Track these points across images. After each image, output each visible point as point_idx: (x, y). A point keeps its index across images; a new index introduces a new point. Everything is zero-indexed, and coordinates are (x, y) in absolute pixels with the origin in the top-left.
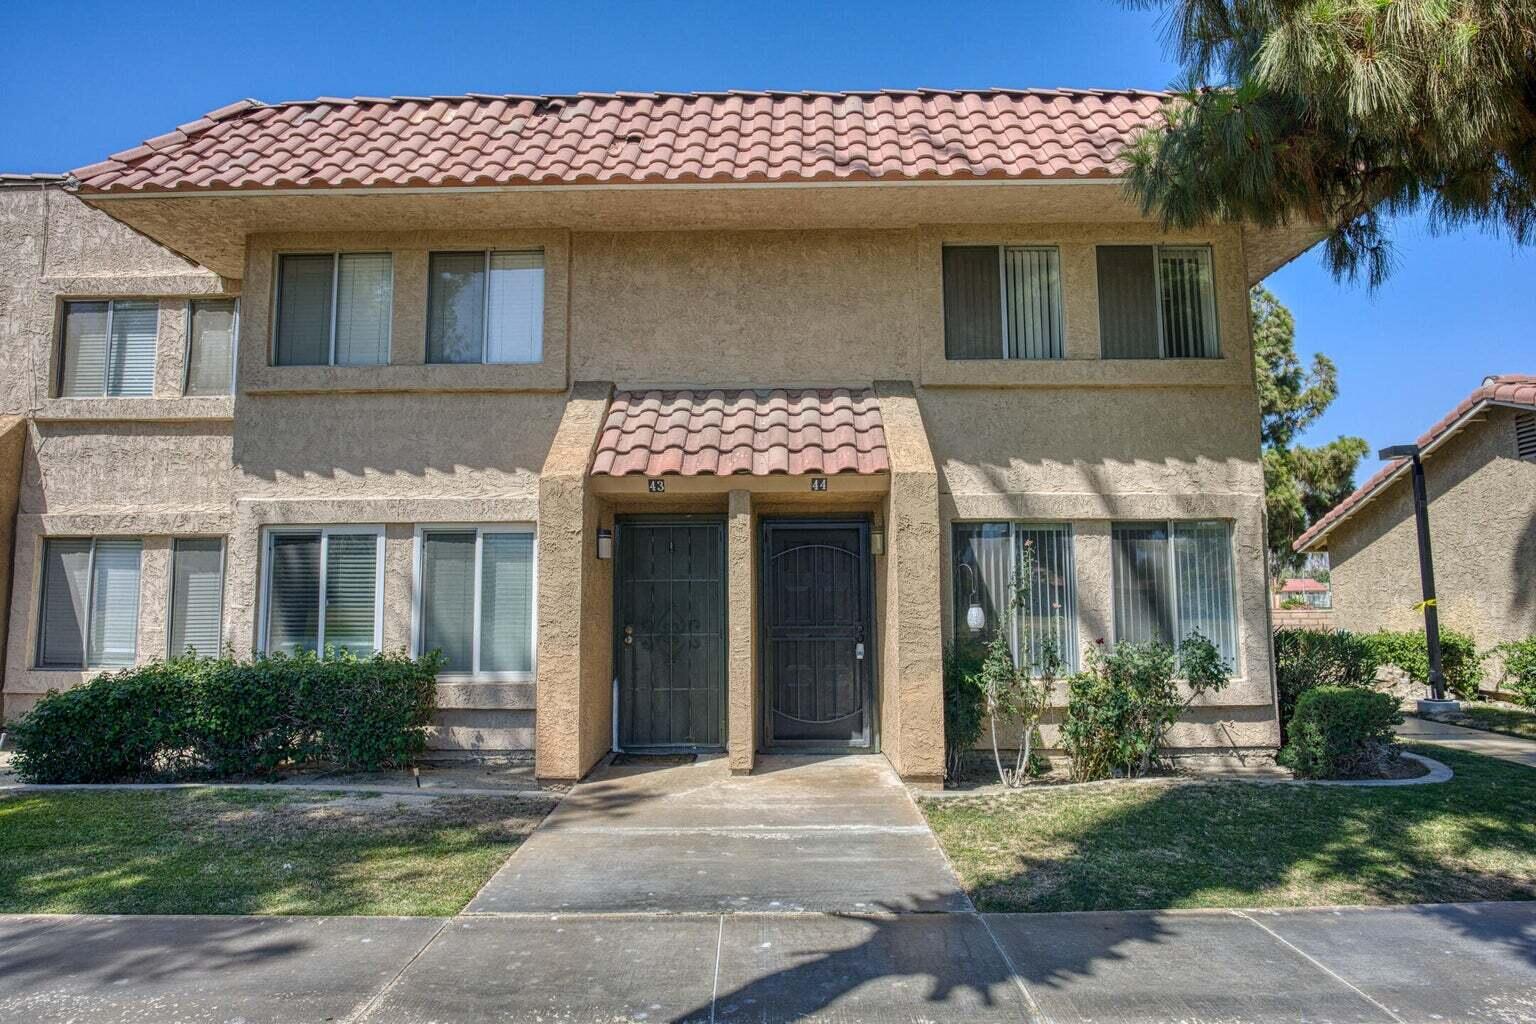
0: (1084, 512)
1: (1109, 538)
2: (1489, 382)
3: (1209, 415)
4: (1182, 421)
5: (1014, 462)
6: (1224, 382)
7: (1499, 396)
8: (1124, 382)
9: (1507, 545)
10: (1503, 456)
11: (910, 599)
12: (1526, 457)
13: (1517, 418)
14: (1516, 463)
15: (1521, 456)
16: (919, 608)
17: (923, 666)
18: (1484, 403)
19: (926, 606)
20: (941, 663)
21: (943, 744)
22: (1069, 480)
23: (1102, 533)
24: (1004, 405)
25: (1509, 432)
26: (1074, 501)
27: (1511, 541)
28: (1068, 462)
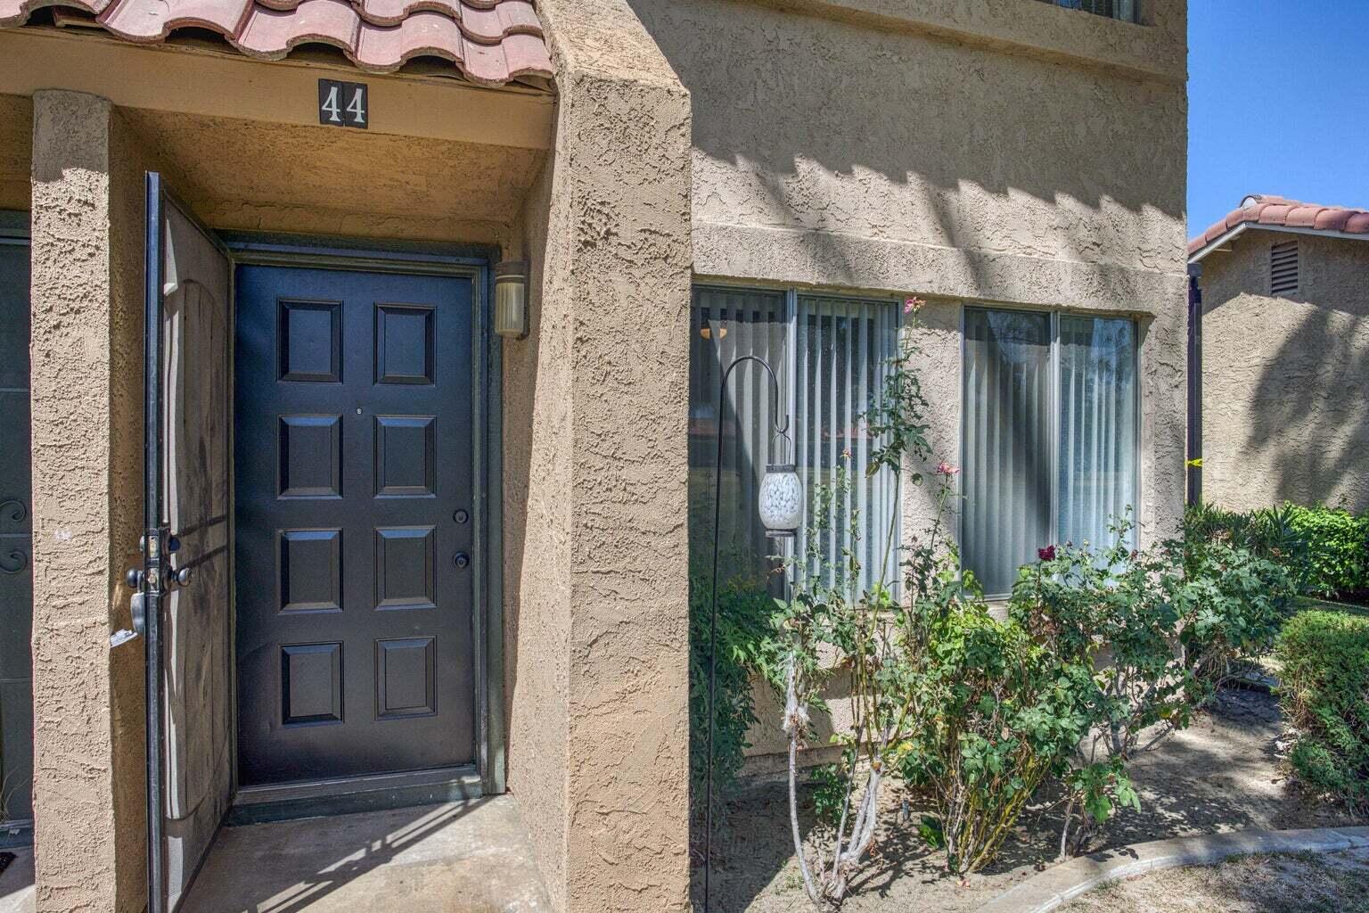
0: (922, 281)
1: (960, 336)
2: (1251, 203)
3: (1119, 127)
4: (1081, 129)
5: (803, 166)
6: (1149, 68)
7: (1265, 218)
8: (1003, 35)
9: (1242, 396)
10: (1250, 293)
11: (606, 447)
12: (1283, 293)
13: (1274, 248)
14: (1266, 300)
15: (1274, 293)
16: (630, 473)
17: (636, 636)
18: (1243, 227)
19: (651, 469)
20: (684, 625)
21: (685, 846)
22: (898, 217)
23: (949, 327)
24: (784, 45)
25: (1262, 265)
26: (909, 259)
27: (1247, 391)
28: (899, 178)
